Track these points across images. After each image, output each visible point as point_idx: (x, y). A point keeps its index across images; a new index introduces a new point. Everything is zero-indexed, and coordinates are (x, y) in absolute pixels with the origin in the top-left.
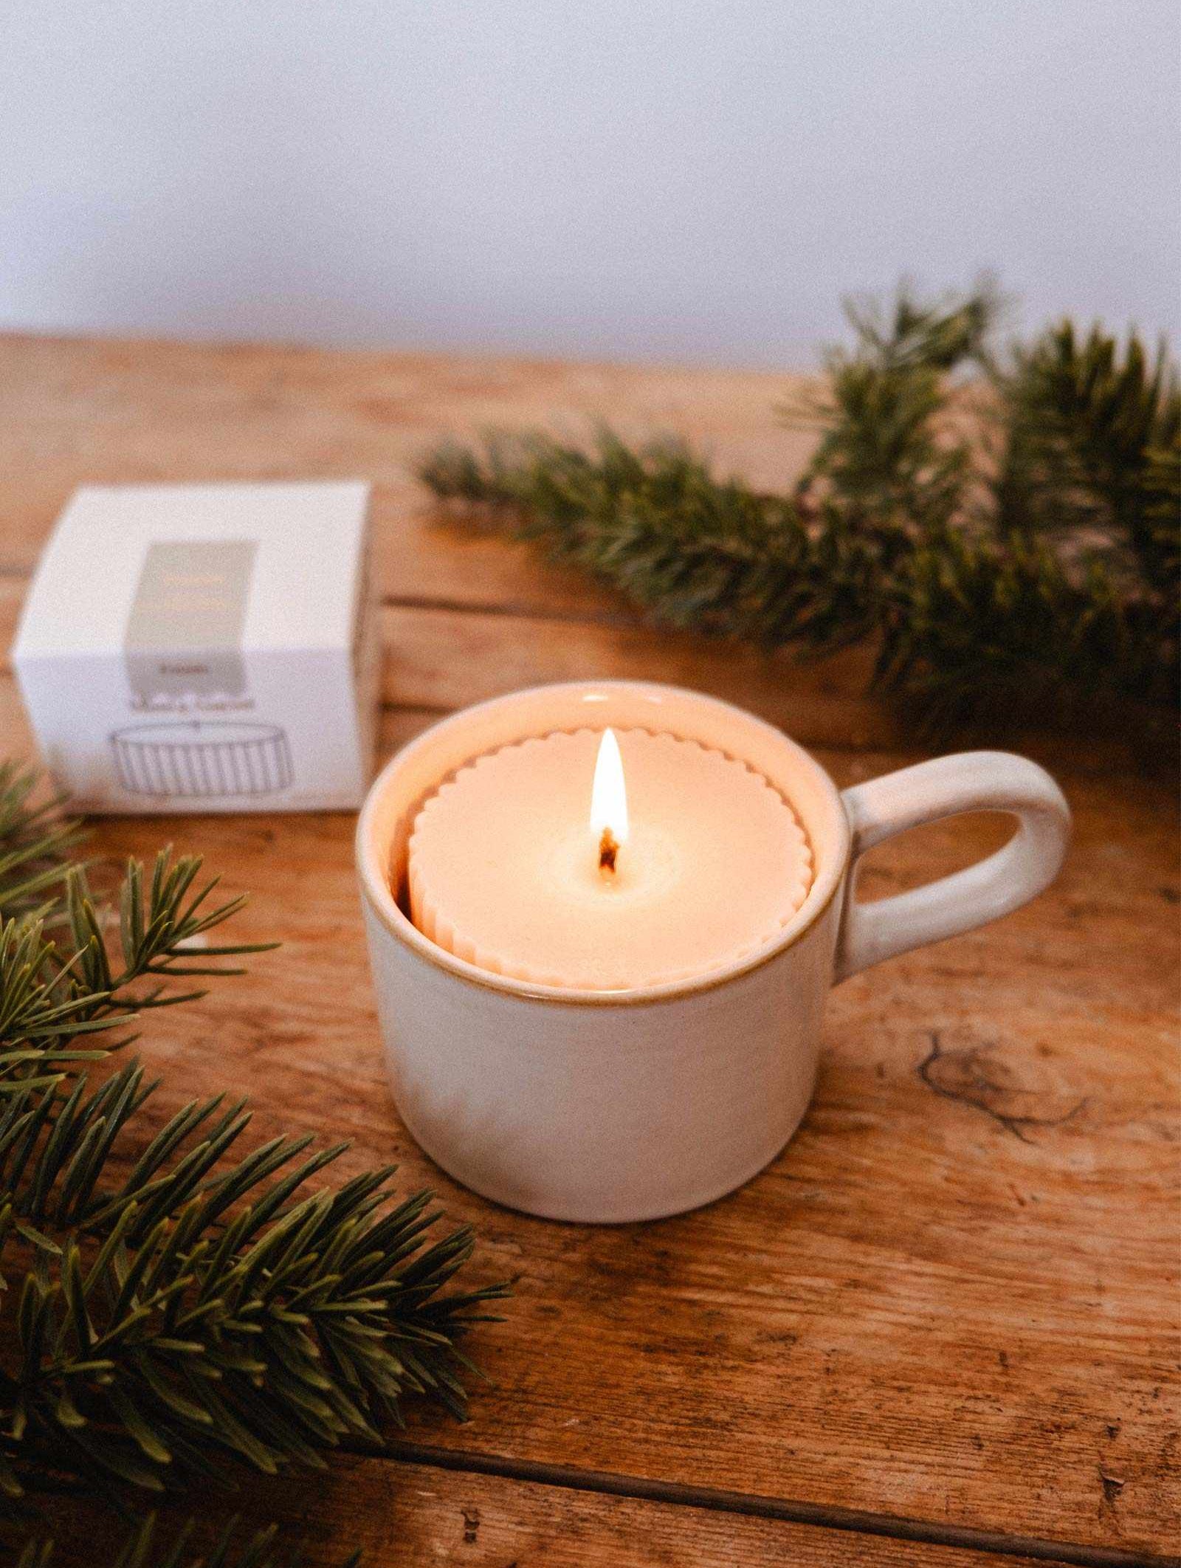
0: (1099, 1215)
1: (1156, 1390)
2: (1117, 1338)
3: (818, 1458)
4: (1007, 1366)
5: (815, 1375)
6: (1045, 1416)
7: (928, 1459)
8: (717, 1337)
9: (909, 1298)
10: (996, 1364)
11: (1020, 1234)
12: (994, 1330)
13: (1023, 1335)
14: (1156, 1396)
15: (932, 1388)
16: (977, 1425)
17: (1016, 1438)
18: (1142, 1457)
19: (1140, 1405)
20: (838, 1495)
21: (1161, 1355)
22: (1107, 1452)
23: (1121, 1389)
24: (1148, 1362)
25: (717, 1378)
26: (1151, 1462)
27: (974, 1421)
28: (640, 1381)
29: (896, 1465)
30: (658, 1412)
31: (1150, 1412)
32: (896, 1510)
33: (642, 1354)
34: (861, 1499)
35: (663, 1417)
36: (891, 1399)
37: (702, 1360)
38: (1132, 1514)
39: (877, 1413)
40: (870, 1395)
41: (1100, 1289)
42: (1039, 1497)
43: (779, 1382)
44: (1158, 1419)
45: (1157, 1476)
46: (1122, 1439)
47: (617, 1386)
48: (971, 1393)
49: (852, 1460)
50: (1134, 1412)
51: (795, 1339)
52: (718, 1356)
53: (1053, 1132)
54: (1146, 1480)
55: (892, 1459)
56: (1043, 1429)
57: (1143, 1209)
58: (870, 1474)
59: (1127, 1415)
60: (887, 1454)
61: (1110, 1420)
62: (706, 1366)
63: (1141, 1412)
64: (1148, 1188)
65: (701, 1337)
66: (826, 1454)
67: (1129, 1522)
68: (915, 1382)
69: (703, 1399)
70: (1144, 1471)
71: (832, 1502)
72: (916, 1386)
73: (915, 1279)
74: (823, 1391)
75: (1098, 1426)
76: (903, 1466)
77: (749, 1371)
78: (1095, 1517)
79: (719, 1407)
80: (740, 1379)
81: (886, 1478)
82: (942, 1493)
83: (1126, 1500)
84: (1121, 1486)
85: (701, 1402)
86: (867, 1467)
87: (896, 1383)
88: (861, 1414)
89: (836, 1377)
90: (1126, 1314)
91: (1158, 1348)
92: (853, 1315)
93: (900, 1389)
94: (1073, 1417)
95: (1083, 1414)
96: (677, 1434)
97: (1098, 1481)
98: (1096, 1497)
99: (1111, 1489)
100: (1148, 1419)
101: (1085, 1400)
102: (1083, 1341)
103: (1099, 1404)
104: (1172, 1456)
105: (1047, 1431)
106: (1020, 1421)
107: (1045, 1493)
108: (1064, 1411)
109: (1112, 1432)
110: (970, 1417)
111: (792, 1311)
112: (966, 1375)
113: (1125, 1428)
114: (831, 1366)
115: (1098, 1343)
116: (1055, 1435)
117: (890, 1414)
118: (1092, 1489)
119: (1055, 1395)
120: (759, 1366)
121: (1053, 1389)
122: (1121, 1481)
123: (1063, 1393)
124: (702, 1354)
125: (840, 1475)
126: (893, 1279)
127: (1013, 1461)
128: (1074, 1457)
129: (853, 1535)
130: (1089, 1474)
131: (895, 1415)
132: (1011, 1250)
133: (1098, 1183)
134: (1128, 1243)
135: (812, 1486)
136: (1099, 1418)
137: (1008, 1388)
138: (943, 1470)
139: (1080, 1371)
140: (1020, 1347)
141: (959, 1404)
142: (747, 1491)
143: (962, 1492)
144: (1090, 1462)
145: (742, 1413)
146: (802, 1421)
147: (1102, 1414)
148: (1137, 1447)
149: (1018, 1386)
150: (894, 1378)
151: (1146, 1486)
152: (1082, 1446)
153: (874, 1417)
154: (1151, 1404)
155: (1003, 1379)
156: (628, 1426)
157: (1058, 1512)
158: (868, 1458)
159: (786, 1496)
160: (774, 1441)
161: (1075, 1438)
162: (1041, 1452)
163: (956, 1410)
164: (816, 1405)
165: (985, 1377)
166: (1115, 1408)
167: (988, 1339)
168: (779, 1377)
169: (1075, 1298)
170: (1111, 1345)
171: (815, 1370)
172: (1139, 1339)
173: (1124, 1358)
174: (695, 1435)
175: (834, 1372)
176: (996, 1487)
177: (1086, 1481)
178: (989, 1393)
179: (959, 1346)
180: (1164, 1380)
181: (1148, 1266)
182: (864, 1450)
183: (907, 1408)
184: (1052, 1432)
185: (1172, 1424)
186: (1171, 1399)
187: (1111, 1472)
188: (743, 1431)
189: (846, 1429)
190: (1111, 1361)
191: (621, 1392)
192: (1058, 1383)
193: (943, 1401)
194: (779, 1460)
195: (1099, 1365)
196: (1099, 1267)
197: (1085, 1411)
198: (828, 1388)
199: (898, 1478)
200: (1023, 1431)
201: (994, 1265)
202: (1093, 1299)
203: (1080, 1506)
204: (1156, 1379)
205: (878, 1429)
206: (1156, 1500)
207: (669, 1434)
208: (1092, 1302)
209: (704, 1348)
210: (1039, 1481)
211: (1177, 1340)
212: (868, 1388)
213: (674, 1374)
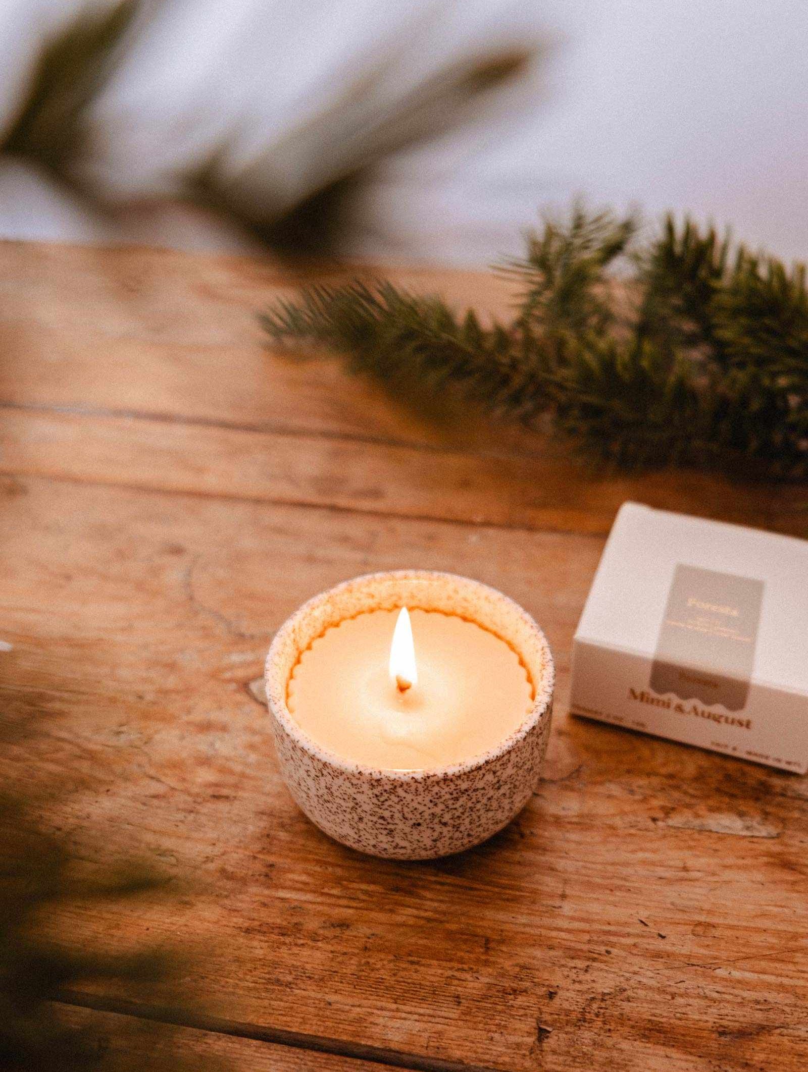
0: (573, 846)
1: (588, 966)
2: (569, 931)
3: (347, 1008)
4: (488, 948)
5: (356, 951)
6: (507, 983)
7: (422, 1011)
8: (296, 924)
9: (432, 900)
10: (481, 947)
11: (517, 857)
12: (485, 923)
13: (505, 927)
14: (586, 971)
15: (435, 962)
16: (459, 989)
17: (485, 997)
18: (568, 1013)
19: (574, 977)
20: (356, 1034)
21: (597, 943)
22: (545, 1009)
23: (563, 966)
24: (585, 947)
25: (290, 952)
26: (573, 1016)
27: (458, 986)
28: (237, 953)
29: (399, 1014)
30: (246, 974)
31: (580, 982)
32: (393, 1046)
33: (243, 934)
34: (370, 1038)
35: (248, 977)
36: (404, 969)
37: (282, 939)
38: (554, 1052)
39: (394, 979)
40: (392, 965)
41: (563, 896)
42: (492, 1039)
43: (331, 955)
44: (584, 987)
45: (576, 1026)
46: (557, 1001)
47: (222, 955)
48: (460, 966)
49: (369, 1010)
50: (569, 981)
51: (348, 926)
52: (293, 936)
53: (554, 788)
54: (568, 1029)
55: (398, 1010)
56: (504, 992)
57: (605, 842)
58: (381, 1021)
59: (564, 983)
60: (394, 1006)
61: (552, 987)
62: (284, 944)
63: (574, 982)
64: (612, 828)
65: (285, 923)
66: (352, 1006)
67: (550, 1058)
68: (423, 958)
69: (277, 966)
70: (568, 1023)
71: (351, 1039)
72: (423, 961)
73: (438, 887)
74: (359, 962)
75: (542, 991)
76: (404, 1015)
77: (312, 948)
78: (527, 1053)
79: (287, 972)
80: (306, 952)
81: (390, 1023)
82: (426, 1035)
83: (551, 1042)
84: (549, 1032)
85: (276, 968)
86: (379, 1016)
87: (410, 958)
88: (382, 979)
89: (370, 953)
90: (576, 914)
91: (595, 938)
92: (391, 911)
93: (412, 963)
94: (527, 984)
95: (533, 982)
96: (255, 989)
97: (535, 1028)
98: (530, 1040)
99: (542, 1034)
100: (577, 986)
101: (537, 973)
102: (544, 932)
103: (546, 975)
104: (589, 1013)
105: (506, 994)
106: (490, 986)
107: (496, 1036)
108: (521, 980)
109: (551, 995)
110: (455, 982)
111: (349, 907)
112: (460, 954)
113: (560, 993)
114: (368, 945)
115: (555, 934)
116: (512, 997)
117: (402, 979)
118: (529, 1034)
119: (517, 969)
120: (320, 944)
121: (517, 965)
122: (549, 1029)
123: (523, 967)
124: (283, 935)
125: (360, 1020)
126: (424, 888)
127: (480, 1014)
128: (522, 1012)
129: (359, 1062)
130: (529, 1024)
131: (406, 980)
132: (509, 868)
133: (577, 823)
134: (589, 865)
135: (339, 1028)
136: (544, 986)
137: (486, 963)
138: (430, 1019)
139: (538, 953)
140: (501, 935)
141: (450, 973)
142: (294, 1030)
143: (440, 1034)
144: (532, 1016)
145: (302, 976)
146: (342, 982)
147: (547, 983)
148: (566, 1005)
149: (494, 963)
150: (410, 955)
151: (566, 1033)
152: (528, 1004)
153: (391, 981)
154: (582, 977)
155: (483, 957)
156: (223, 983)
157: (503, 1049)
158: (382, 1009)
159: (320, 1034)
160: (319, 996)
161: (525, 999)
162: (499, 1008)
163: (447, 977)
164: (353, 972)
165: (471, 956)
166: (557, 979)
167: (479, 930)
168: (332, 952)
169: (544, 902)
170: (563, 935)
171: (358, 948)
172: (584, 931)
173: (568, 943)
174: (267, 990)
175: (370, 950)
176: (464, 1032)
177: (527, 1028)
178: (471, 966)
179: (459, 934)
180: (594, 960)
181: (599, 880)
182: (379, 1004)
183: (414, 976)
184: (510, 994)
185: (594, 990)
186: (596, 973)
187: (546, 1023)
188: (300, 989)
189: (370, 989)
190: (560, 946)
191: (223, 959)
192: (521, 961)
193: (440, 971)
194: (320, 1009)
195: (552, 948)
196: (565, 882)
197: (536, 980)
198: (363, 961)
199: (398, 1023)
200: (490, 993)
201: (494, 878)
202: (557, 903)
203: (518, 1046)
204: (589, 959)
205: (392, 989)
206: (572, 1043)
207: (249, 989)
208: (556, 905)
209: (284, 931)
210: (494, 1028)
211: (608, 933)
212: (390, 961)
213: (261, 948)
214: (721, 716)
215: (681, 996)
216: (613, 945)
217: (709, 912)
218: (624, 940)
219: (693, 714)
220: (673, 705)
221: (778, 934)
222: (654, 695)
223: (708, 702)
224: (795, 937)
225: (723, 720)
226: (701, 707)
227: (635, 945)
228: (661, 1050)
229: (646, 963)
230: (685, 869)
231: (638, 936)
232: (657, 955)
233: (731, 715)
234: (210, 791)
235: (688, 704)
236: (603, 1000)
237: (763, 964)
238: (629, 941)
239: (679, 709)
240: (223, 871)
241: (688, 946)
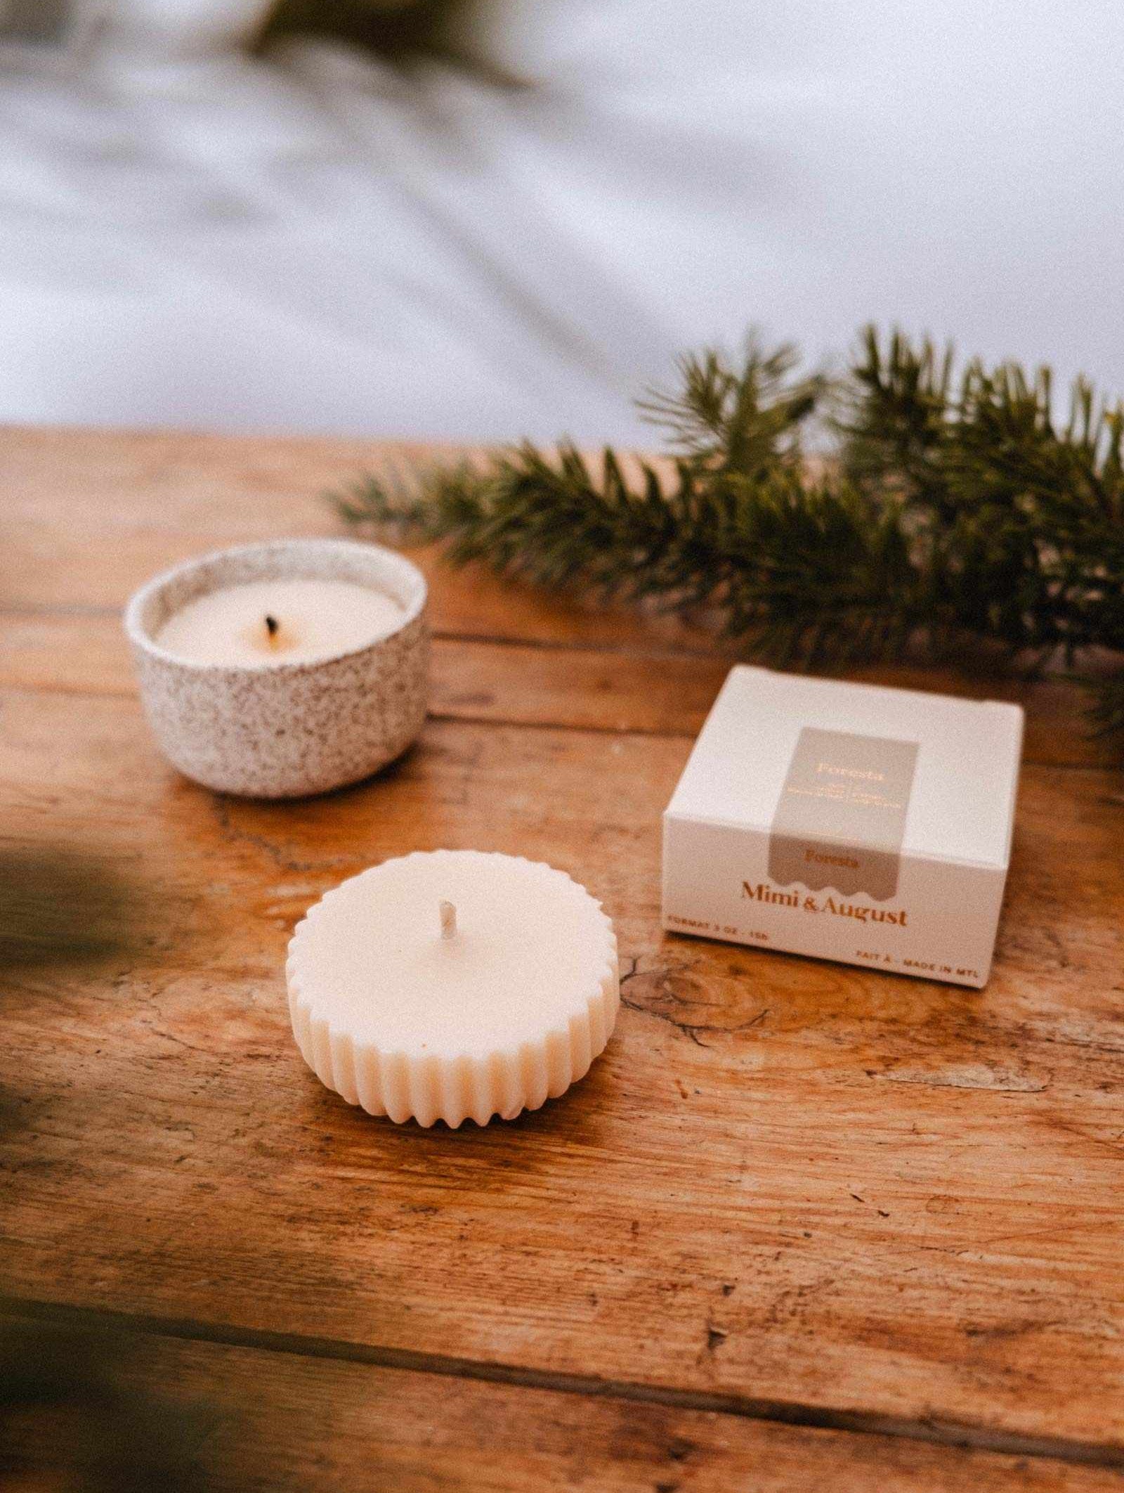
0: (756, 1106)
1: (779, 1253)
2: (749, 1210)
3: (433, 1312)
4: (637, 1234)
5: (448, 1241)
6: (664, 1277)
7: (540, 1314)
8: (362, 1209)
9: (556, 1176)
10: (627, 1232)
11: (677, 1121)
12: (631, 1202)
13: (661, 1207)
14: (777, 1259)
15: (560, 1253)
16: (595, 1285)
17: (631, 1295)
18: (751, 1311)
19: (760, 1266)
20: (444, 1345)
21: (790, 1223)
22: (717, 1307)
23: (743, 1253)
24: (776, 1229)
25: (351, 1244)
26: (759, 1316)
27: (593, 1281)
28: (276, 1247)
29: (507, 1319)
30: (287, 1273)
31: (768, 1273)
32: (499, 1359)
33: (285, 1224)
34: (467, 1349)
35: (291, 1277)
36: (517, 1262)
37: (342, 1228)
38: (731, 1361)
39: (501, 1274)
40: (498, 1258)
41: (743, 1168)
42: (642, 1347)
43: (411, 1247)
44: (773, 1279)
45: (762, 1327)
46: (735, 1296)
47: (255, 1250)
48: (597, 1257)
49: (465, 1314)
50: (752, 1271)
51: (436, 1211)
52: (358, 1225)
53: (729, 1037)
54: (750, 1332)
55: (506, 1314)
56: (660, 1287)
57: (800, 1101)
58: (483, 1327)
59: (745, 1275)
60: (501, 1309)
61: (728, 1280)
62: (344, 1234)
63: (760, 1272)
64: (811, 1083)
65: (346, 1209)
66: (441, 1309)
67: (726, 1369)
68: (544, 1247)
69: (332, 1261)
70: (751, 1324)
71: (438, 1351)
72: (543, 1251)
73: (565, 1160)
74: (453, 1254)
75: (715, 1285)
76: (515, 1319)
77: (385, 1238)
78: (693, 1363)
79: (349, 1269)
80: (375, 1244)
81: (495, 1330)
82: (548, 1343)
83: (727, 1349)
84: (724, 1336)
85: (331, 1264)
86: (479, 1321)
87: (525, 1248)
88: (485, 1275)
89: (467, 1243)
90: (763, 1189)
91: (789, 1218)
92: (498, 1190)
93: (528, 1254)
94: (691, 1277)
95: (702, 1275)
96: (302, 1292)
97: (705, 1332)
98: (698, 1347)
99: (714, 1338)
100: (764, 1278)
101: (705, 1262)
102: (715, 1212)
103: (719, 1265)
104: (781, 1311)
105: (663, 1289)
106: (639, 1281)
107: (648, 1343)
108: (684, 1272)
109: (727, 1290)
110: (590, 1277)
111: (440, 1187)
112: (595, 1241)
113: (740, 1287)
114: (465, 1233)
115: (730, 1214)
116: (670, 1293)
117: (512, 1275)
118: (696, 1339)
119: (678, 1259)
120: (395, 1234)
121: (678, 1254)
122: (726, 1333)
123: (687, 1256)
124: (343, 1223)
125: (452, 1327)
126: (545, 1161)
127: (624, 1316)
128: (685, 1312)
129: (449, 1379)
130: (698, 1326)
131: (519, 1276)
132: (666, 1135)
133: (761, 1080)
134: (778, 1130)
135: (422, 1337)
136: (716, 1278)
137: (634, 1253)
138: (553, 1323)
139: (706, 1237)
140: (653, 1217)
141: (582, 1266)
142: (356, 1341)
143: (567, 1342)
144: (699, 1316)
145: (369, 1274)
146: (426, 1281)
147: (721, 1275)
148: (748, 1302)
149: (644, 1251)
150: (524, 1244)
151: (750, 1337)
152: (694, 1302)
153: (497, 1278)
154: (771, 1266)
155: (630, 1245)
156: (253, 1286)
157: (658, 1360)
158: (483, 1312)
159: (394, 1345)
160: (393, 1298)
161: (689, 1295)
162: (652, 1307)
163: (578, 1271)
164: (441, 1267)
165: (613, 1243)
166: (734, 1270)
167: (623, 1211)
168: (413, 1243)
169: (717, 1176)
170: (743, 1215)
171: (450, 1237)
172: (773, 1210)
173: (752, 1226)
174: (318, 1293)
175: (467, 1239)
176: (602, 1338)
177: (692, 1333)
178: (614, 1257)
179: (594, 1217)
180: (788, 1245)
181: (794, 1148)
182: (480, 1306)
183: (532, 1271)
184: (668, 1290)
185: (787, 1282)
186: (790, 1262)
187: (719, 1324)
188: (366, 1290)
189: (467, 1288)
190: (740, 1229)
191: (256, 1255)
192: (684, 1249)
193: (566, 1264)
194: (394, 1314)
195: (727, 1232)
196: (745, 1150)
197: (705, 1272)
198: (458, 1253)
199: (508, 1330)
200: (639, 1289)
201: (645, 1148)
202: (735, 1176)
203: (680, 1355)
204: (780, 1244)
205: (498, 1287)
206: (758, 1350)
207: (292, 1292)
208: (732, 1179)
209: (345, 1218)
210: (644, 1333)
211: (808, 1211)
212: (497, 1252)
213: (311, 1240)
214: (866, 911)
215: (913, 1287)
216: (816, 1226)
217: (951, 1183)
218: (829, 1220)
219: (829, 910)
220: (802, 901)
221: (1047, 1207)
222: (775, 888)
223: (848, 892)
224: (1072, 1210)
225: (868, 916)
226: (839, 899)
227: (845, 1226)
228: (884, 1355)
229: (861, 1249)
230: (915, 1131)
231: (850, 1214)
232: (879, 1237)
233: (880, 906)
234: (244, 1050)
235: (821, 897)
236: (800, 1295)
237: (1029, 1246)
238: (839, 1221)
239: (810, 904)
240: (258, 1146)
241: (923, 1226)
